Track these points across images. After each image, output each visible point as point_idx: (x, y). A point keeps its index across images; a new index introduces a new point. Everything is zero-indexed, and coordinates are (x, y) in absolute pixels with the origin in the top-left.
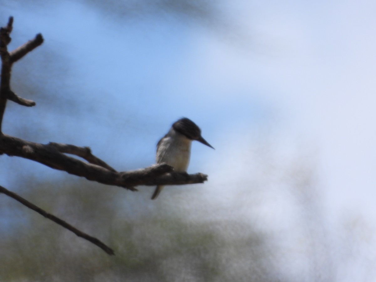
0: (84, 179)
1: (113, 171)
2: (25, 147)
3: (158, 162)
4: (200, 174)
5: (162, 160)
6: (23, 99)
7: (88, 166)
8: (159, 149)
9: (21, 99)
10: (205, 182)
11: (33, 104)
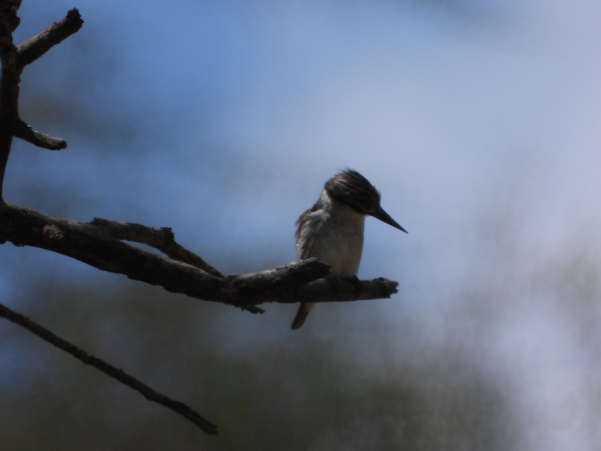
0: (159, 289)
1: (217, 274)
2: (46, 228)
3: (302, 258)
4: (381, 279)
5: (310, 253)
6: (43, 134)
7: (167, 264)
8: (302, 233)
9: (40, 135)
10: (393, 296)
11: (62, 145)
